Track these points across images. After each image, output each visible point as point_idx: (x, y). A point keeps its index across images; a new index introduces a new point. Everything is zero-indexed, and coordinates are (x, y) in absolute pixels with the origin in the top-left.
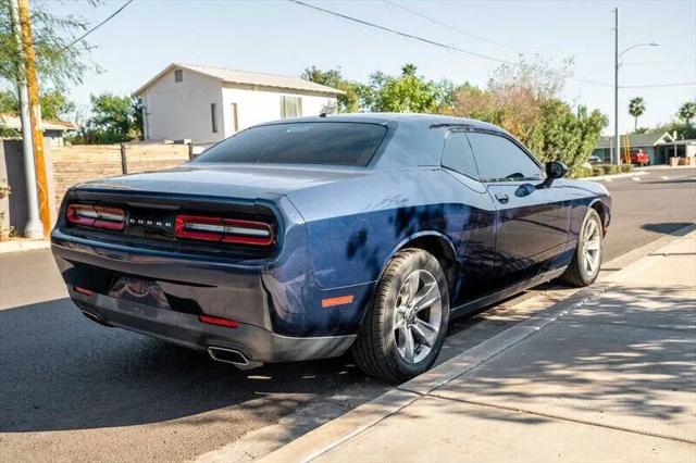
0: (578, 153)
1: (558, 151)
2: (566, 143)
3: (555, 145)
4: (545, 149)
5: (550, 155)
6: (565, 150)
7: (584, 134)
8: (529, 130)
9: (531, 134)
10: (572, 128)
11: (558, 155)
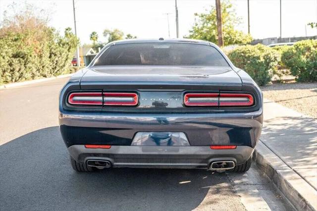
0: (67, 59)
1: (57, 59)
2: (61, 54)
3: (55, 55)
4: (50, 57)
5: (53, 61)
6: (60, 58)
7: (70, 48)
8: (42, 45)
9: (43, 48)
10: (63, 45)
11: (57, 61)
